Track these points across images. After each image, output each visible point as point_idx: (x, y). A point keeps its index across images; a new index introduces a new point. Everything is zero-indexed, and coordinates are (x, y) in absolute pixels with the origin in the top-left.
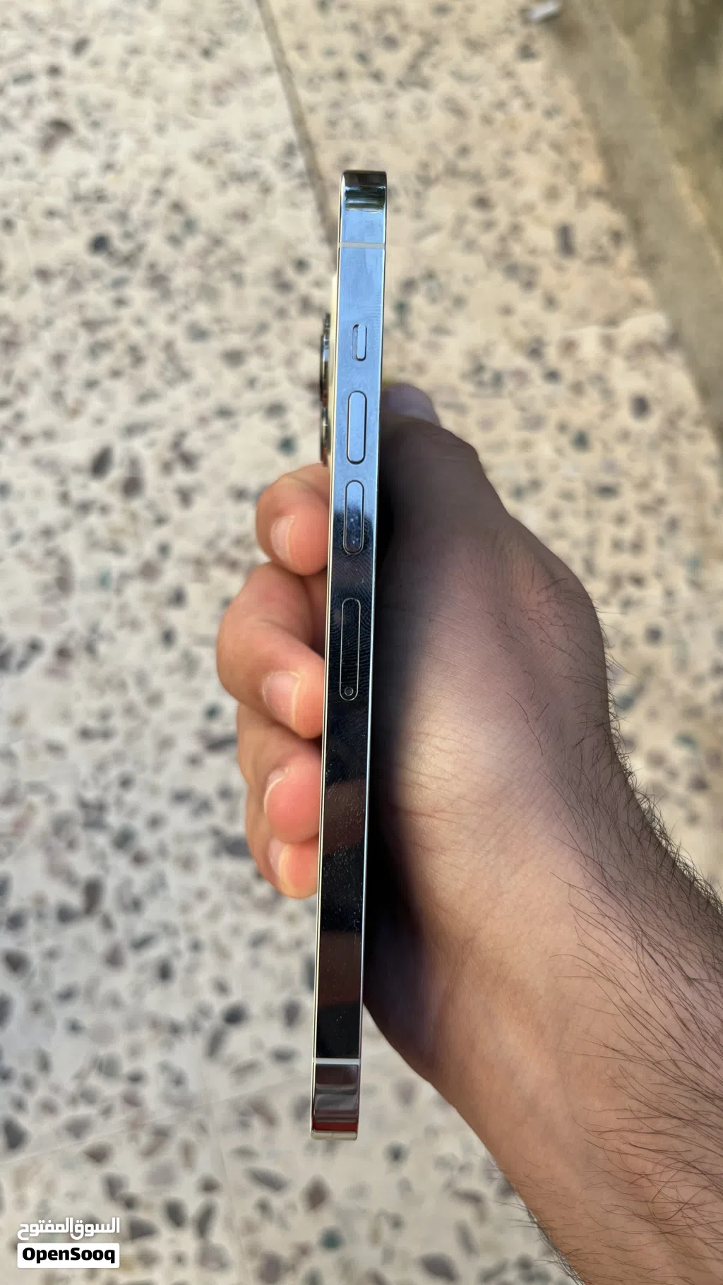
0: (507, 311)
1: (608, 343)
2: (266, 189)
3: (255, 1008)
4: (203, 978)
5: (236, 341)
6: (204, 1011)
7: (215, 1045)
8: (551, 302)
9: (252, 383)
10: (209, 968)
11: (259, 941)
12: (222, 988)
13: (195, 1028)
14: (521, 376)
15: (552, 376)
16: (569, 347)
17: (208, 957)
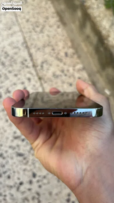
0: (58, 66)
1: (74, 70)
2: (20, 49)
3: (25, 182)
4: (16, 177)
5: (16, 73)
6: (16, 183)
7: (18, 189)
8: (65, 64)
9: (19, 79)
10: (16, 175)
11: (25, 170)
12: (19, 179)
13: (15, 186)
14: (61, 76)
15: (66, 75)
16: (68, 71)
17: (16, 174)
